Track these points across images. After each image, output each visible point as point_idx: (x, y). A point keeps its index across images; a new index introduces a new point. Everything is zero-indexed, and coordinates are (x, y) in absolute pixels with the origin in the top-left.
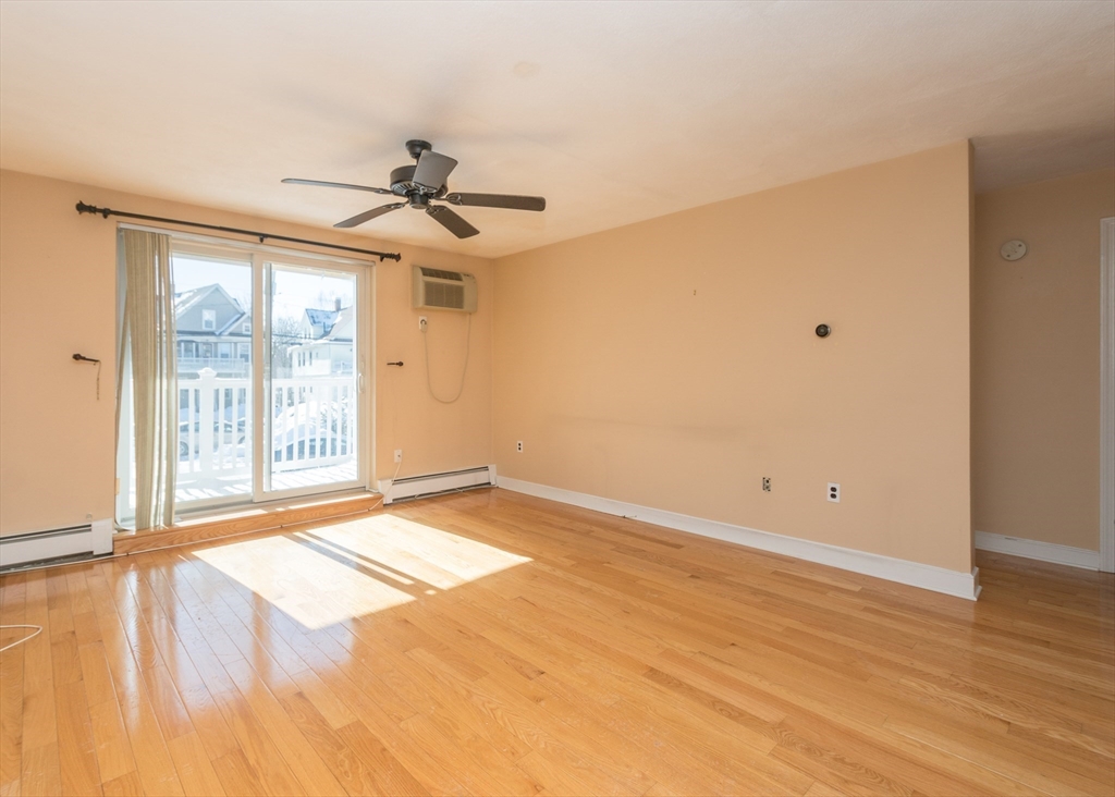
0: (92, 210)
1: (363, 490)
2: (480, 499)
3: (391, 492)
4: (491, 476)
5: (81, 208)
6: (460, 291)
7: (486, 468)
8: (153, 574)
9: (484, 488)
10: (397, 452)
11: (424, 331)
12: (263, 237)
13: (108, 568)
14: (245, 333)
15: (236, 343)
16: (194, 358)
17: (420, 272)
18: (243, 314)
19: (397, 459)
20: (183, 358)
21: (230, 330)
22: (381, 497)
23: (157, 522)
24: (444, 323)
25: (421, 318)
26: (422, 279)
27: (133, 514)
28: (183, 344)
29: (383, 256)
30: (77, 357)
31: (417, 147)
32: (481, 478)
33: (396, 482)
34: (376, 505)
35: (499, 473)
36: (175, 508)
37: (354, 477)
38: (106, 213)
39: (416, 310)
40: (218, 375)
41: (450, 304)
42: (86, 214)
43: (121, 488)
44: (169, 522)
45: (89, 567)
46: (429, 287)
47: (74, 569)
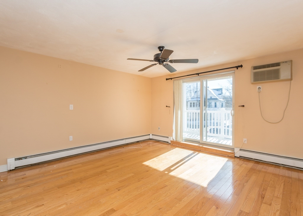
0: (168, 79)
5: (167, 79)
12: (198, 74)
22: (234, 153)
25: (258, 87)
26: (253, 71)
29: (237, 67)
30: (167, 106)
31: (161, 48)
33: (241, 150)
38: (171, 79)
43: (174, 132)
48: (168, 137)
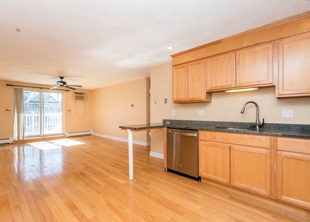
0: (9, 85)
1: (63, 134)
2: (89, 137)
3: (68, 135)
4: (91, 133)
5: (7, 85)
6: (83, 97)
7: (90, 131)
8: (20, 147)
9: (90, 135)
10: (70, 127)
11: (76, 105)
12: (41, 88)
13: (12, 145)
14: (51, 102)
15: (49, 105)
16: (38, 109)
17: (74, 93)
18: (51, 97)
19: (69, 129)
20: (34, 109)
21: (48, 101)
22: (66, 136)
23: (21, 138)
24: (80, 103)
25: (75, 102)
26: (74, 95)
27: (17, 137)
28: (34, 105)
29: (66, 90)
30: (7, 110)
31: (61, 78)
32: (89, 133)
33: (69, 133)
34: (65, 137)
35: (93, 132)
36: (24, 137)
37: (61, 132)
38: (12, 85)
39: (73, 100)
40: (36, 113)
41: (80, 99)
42: (8, 86)
43: (14, 132)
44: (23, 139)
45: (9, 145)
46: (76, 96)
47: (6, 145)
48: (8, 139)
